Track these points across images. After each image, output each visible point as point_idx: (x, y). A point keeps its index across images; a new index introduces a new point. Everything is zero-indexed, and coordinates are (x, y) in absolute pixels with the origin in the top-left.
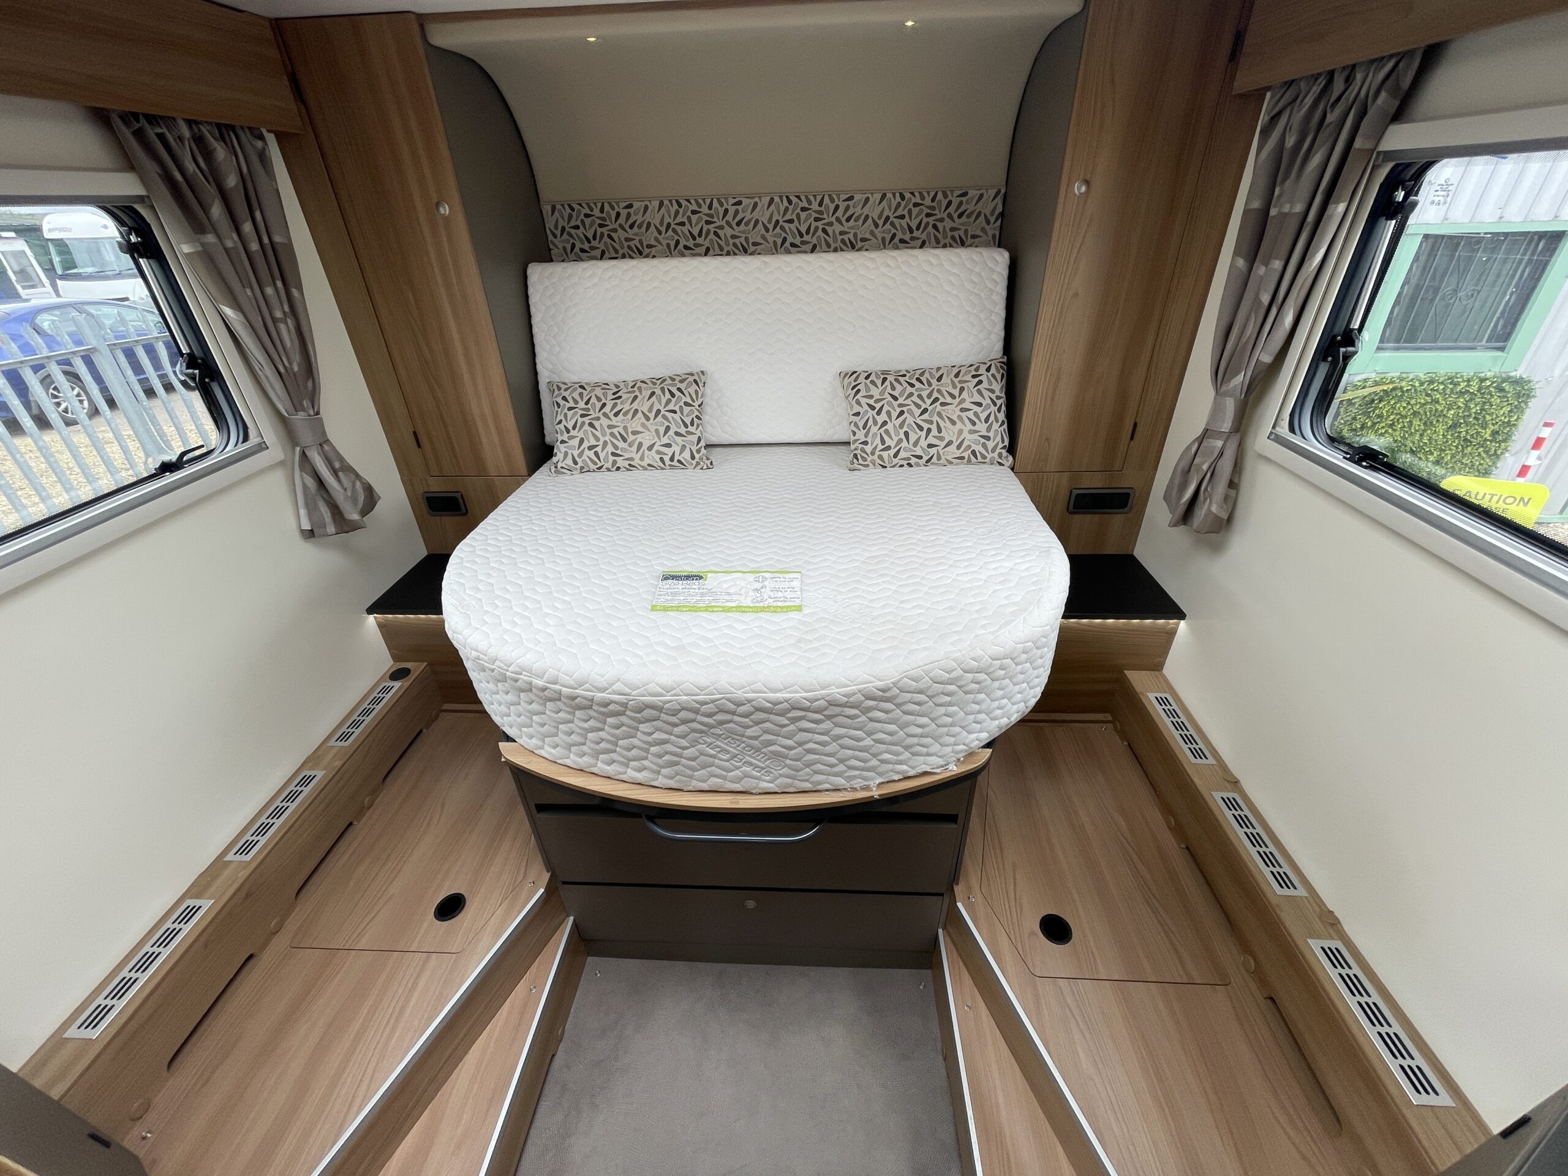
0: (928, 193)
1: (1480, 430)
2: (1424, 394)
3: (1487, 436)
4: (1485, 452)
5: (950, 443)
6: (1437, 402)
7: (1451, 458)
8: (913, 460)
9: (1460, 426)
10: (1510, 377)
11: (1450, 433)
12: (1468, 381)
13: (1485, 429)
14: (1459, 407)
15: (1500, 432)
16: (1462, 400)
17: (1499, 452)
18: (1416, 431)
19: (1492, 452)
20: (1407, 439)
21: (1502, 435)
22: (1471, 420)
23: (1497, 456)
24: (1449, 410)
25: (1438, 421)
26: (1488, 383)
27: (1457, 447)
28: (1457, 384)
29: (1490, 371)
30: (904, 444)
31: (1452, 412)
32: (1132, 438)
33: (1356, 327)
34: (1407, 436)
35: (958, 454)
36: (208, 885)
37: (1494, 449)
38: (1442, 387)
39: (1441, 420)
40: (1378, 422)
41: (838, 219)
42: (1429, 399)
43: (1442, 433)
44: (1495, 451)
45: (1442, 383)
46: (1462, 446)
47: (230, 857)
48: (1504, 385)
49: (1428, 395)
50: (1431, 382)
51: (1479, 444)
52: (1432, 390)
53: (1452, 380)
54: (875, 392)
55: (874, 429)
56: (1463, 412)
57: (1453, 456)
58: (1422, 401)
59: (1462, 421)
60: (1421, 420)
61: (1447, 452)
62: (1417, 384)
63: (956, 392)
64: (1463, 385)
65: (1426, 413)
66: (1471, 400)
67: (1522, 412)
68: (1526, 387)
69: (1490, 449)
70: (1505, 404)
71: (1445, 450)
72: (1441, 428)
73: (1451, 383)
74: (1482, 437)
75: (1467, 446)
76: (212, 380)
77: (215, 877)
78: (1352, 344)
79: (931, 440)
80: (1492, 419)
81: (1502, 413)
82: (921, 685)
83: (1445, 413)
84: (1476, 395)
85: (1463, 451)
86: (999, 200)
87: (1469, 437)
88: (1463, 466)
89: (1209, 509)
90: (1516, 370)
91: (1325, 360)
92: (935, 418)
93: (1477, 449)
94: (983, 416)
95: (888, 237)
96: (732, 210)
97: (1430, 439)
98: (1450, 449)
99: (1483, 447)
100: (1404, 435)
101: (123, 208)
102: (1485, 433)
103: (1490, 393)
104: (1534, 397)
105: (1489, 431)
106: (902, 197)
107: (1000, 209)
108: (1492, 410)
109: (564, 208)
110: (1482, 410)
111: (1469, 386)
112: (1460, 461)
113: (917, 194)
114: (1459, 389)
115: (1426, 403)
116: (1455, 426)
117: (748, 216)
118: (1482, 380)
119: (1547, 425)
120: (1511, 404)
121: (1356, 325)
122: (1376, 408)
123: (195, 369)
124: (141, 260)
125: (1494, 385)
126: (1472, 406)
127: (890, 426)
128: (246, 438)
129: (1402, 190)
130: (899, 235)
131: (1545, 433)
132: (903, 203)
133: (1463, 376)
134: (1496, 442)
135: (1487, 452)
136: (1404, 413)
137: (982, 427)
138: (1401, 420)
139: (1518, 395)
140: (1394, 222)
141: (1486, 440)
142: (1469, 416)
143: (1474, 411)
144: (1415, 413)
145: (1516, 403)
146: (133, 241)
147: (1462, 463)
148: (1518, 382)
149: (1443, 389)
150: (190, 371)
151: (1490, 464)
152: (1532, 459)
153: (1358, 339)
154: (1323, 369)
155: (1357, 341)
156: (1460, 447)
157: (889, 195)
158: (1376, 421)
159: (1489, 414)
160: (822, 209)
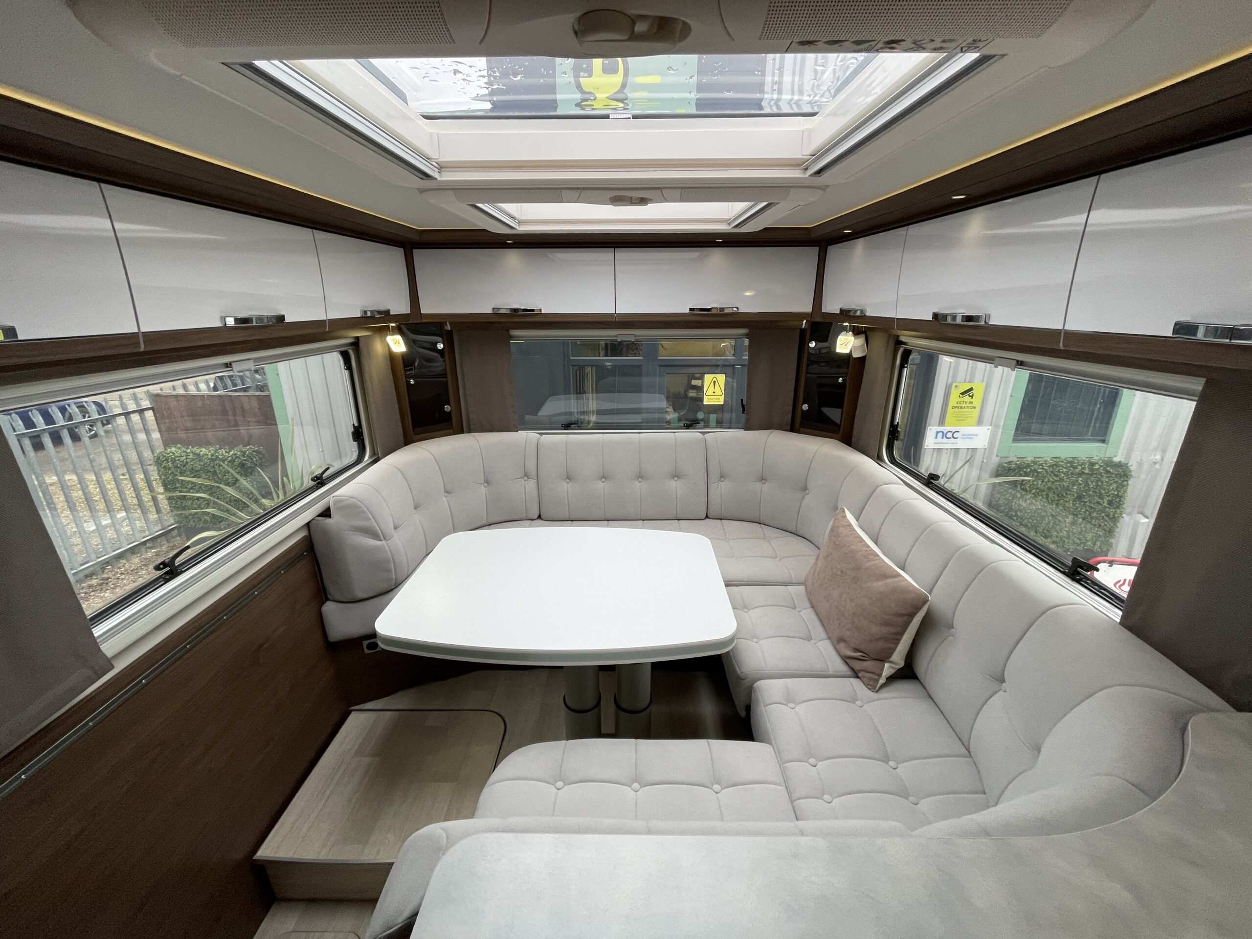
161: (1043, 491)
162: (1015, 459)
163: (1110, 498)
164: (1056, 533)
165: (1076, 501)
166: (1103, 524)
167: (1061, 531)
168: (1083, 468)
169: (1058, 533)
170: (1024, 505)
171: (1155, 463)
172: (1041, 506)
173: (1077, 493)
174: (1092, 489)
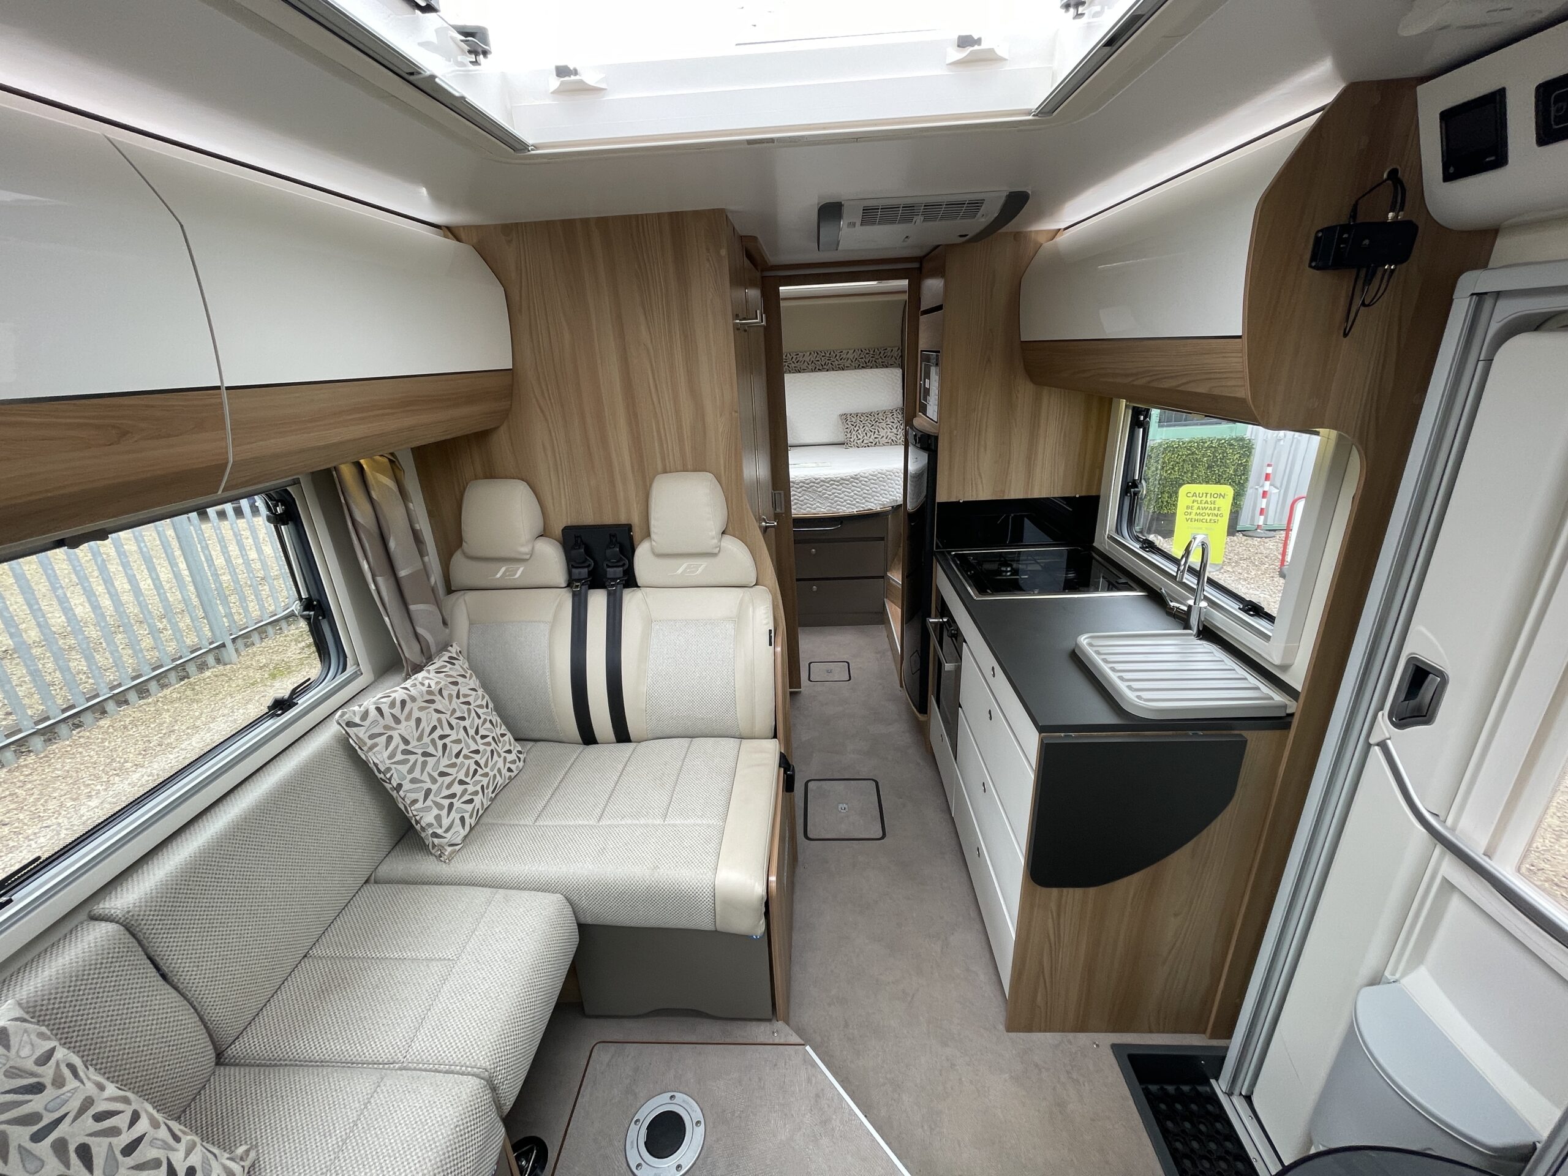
0: (872, 349)
1: (1225, 469)
3: (1231, 472)
5: (883, 437)
6: (1196, 453)
8: (869, 444)
10: (1237, 438)
11: (1208, 471)
13: (1229, 468)
14: (1209, 456)
15: (1240, 470)
16: (1209, 451)
17: (1244, 478)
18: (1188, 471)
21: (1242, 471)
24: (1203, 457)
26: (1223, 441)
28: (1205, 443)
30: (866, 437)
31: (1206, 459)
34: (1183, 474)
35: (887, 441)
38: (1197, 445)
39: (1200, 463)
40: (1163, 465)
41: (837, 359)
42: (1190, 452)
43: (1203, 471)
45: (1197, 443)
48: (1234, 442)
49: (1188, 449)
50: (1190, 442)
52: (1192, 447)
54: (853, 420)
55: (854, 433)
58: (1187, 453)
62: (1183, 445)
63: (884, 418)
64: (1208, 443)
66: (1215, 451)
67: (1250, 458)
68: (1248, 443)
70: (1236, 453)
73: (1202, 443)
79: (876, 436)
80: (1231, 462)
81: (1233, 458)
82: (866, 475)
84: (1218, 448)
86: (900, 351)
90: (1243, 435)
92: (877, 428)
93: (1227, 480)
94: (895, 427)
95: (857, 366)
96: (795, 357)
99: (1231, 479)
103: (1225, 447)
104: (1254, 449)
106: (862, 351)
107: (900, 354)
111: (1212, 443)
113: (867, 350)
114: (1206, 445)
115: (1189, 454)
116: (1210, 467)
117: (801, 360)
119: (1269, 465)
120: (1240, 453)
125: (1227, 442)
126: (1216, 454)
127: (859, 431)
130: (861, 365)
131: (1269, 470)
132: (862, 353)
133: (1209, 438)
136: (1177, 460)
137: (894, 430)
138: (1177, 465)
139: (1241, 448)
141: (1232, 475)
142: (1217, 461)
143: (1218, 457)
144: (1184, 460)
145: (1243, 453)
148: (1241, 440)
152: (1267, 487)
157: (856, 350)
160: (830, 356)
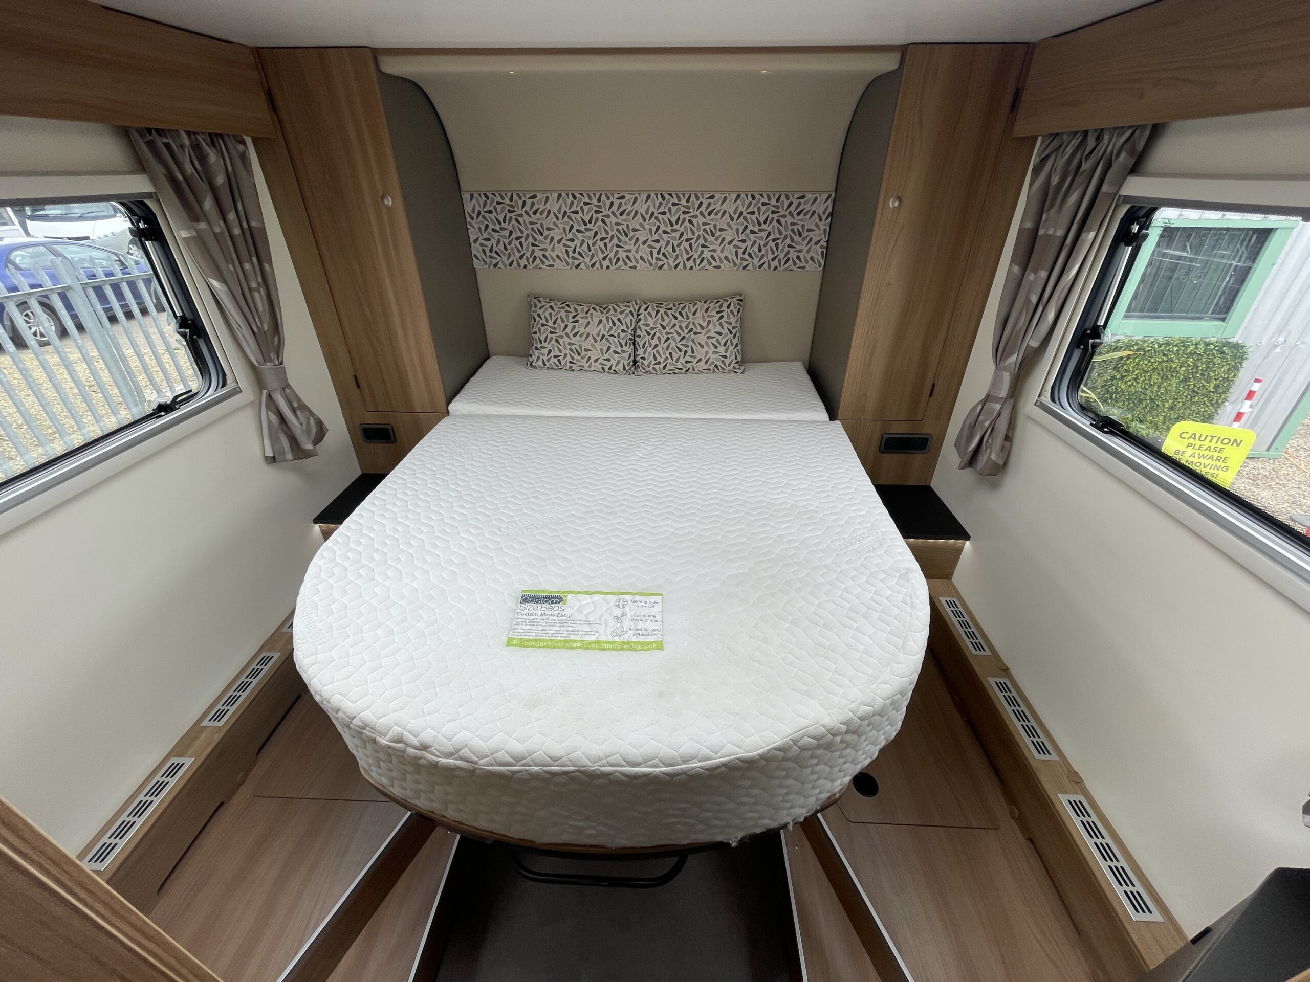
0: (774, 195)
1: (1205, 384)
2: (1161, 354)
3: (1211, 389)
4: (1208, 400)
6: (1172, 360)
7: (1182, 405)
9: (1189, 381)
10: (1229, 343)
11: (1182, 386)
12: (1196, 344)
13: (1209, 383)
14: (1189, 365)
15: (1221, 386)
16: (1191, 360)
17: (1220, 401)
18: (1155, 383)
19: (1214, 401)
20: (1147, 390)
21: (1223, 388)
22: (1198, 375)
23: (1218, 405)
24: (1181, 367)
25: (1172, 376)
26: (1212, 347)
27: (1186, 397)
28: (1187, 347)
29: (1213, 337)
31: (1183, 369)
32: (931, 395)
33: (1102, 324)
34: (1147, 387)
36: (188, 747)
37: (1216, 398)
38: (1176, 349)
39: (1174, 375)
40: (1126, 376)
41: (701, 213)
42: (1165, 358)
43: (1175, 386)
44: (1217, 400)
45: (1176, 346)
46: (1190, 395)
47: (205, 723)
48: (1224, 349)
49: (1165, 355)
50: (1168, 344)
51: (1204, 395)
52: (1168, 351)
53: (1184, 343)
56: (1192, 369)
57: (1184, 404)
58: (1160, 360)
59: (1191, 376)
60: (1158, 374)
61: (1179, 400)
62: (1156, 346)
64: (1192, 347)
65: (1162, 369)
66: (1198, 360)
67: (1238, 370)
68: (1241, 351)
69: (1213, 399)
70: (1225, 363)
71: (1177, 399)
72: (1174, 382)
73: (1183, 346)
74: (1207, 389)
75: (1195, 396)
76: (199, 337)
77: (194, 739)
78: (1099, 337)
80: (1215, 375)
81: (1222, 370)
83: (1178, 369)
84: (1202, 356)
85: (1191, 400)
86: (830, 202)
87: (1196, 389)
88: (1191, 412)
89: (989, 457)
90: (1233, 337)
91: (1078, 347)
93: (1203, 399)
95: (741, 228)
96: (616, 203)
97: (1166, 390)
98: (1181, 398)
99: (1207, 397)
100: (1145, 386)
101: (137, 203)
102: (1210, 387)
103: (1213, 355)
104: (1246, 359)
105: (1212, 385)
106: (753, 198)
107: (830, 209)
108: (1215, 369)
109: (481, 197)
110: (1207, 368)
112: (1189, 408)
113: (765, 196)
114: (1189, 350)
115: (1163, 361)
116: (1186, 380)
117: (629, 208)
118: (1207, 344)
119: (1257, 381)
120: (1229, 364)
121: (1101, 322)
122: (1124, 364)
123: (186, 329)
124: (146, 242)
125: (1217, 349)
126: (1199, 365)
128: (224, 384)
129: (1137, 224)
130: (750, 227)
131: (1256, 387)
132: (754, 202)
133: (1192, 340)
134: (1218, 394)
135: (1210, 401)
136: (1146, 369)
138: (1143, 375)
139: (1235, 357)
140: (1131, 248)
141: (1210, 391)
142: (1197, 373)
143: (1200, 368)
144: (1154, 369)
145: (1233, 364)
146: (141, 227)
147: (1191, 410)
148: (1236, 346)
149: (1177, 350)
150: (182, 330)
151: (1213, 411)
152: (1246, 407)
153: (1103, 333)
154: (1077, 354)
155: (1102, 335)
156: (1189, 397)
157: (743, 196)
158: (1124, 374)
159: (1212, 372)
160: (689, 204)
161: (1147, 372)
162: (1123, 337)
163: (1218, 382)
164: (1151, 418)
165: (1180, 384)
166: (1203, 410)
167: (1157, 416)
168: (1196, 348)
169: (1153, 418)
170: (1123, 386)
171: (1276, 346)
172: (1142, 388)
173: (1184, 375)
174: (1200, 372)
